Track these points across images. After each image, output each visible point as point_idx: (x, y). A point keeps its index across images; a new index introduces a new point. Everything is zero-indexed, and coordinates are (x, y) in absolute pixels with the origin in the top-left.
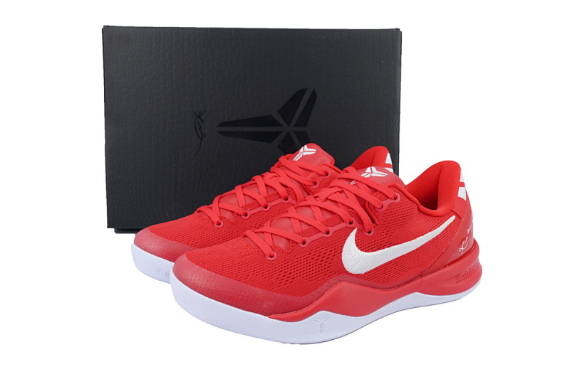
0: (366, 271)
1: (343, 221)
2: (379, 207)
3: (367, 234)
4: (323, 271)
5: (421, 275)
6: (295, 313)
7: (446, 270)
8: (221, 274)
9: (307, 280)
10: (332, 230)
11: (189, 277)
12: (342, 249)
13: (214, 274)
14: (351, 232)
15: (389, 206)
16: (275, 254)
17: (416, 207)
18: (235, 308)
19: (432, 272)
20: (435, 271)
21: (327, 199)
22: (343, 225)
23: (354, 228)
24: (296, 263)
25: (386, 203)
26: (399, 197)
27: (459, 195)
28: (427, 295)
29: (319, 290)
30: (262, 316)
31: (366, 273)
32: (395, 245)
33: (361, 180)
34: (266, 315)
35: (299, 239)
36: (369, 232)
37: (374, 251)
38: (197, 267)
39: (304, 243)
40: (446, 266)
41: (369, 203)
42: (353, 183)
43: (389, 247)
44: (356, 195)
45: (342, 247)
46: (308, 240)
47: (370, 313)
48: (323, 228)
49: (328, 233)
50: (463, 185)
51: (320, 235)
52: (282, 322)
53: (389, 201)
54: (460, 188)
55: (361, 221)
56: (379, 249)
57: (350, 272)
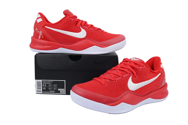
0: (135, 90)
1: (128, 73)
2: (138, 69)
3: (135, 78)
4: (122, 89)
5: (151, 92)
6: (114, 103)
7: (158, 91)
8: (89, 90)
9: (117, 92)
10: (124, 76)
11: (78, 92)
12: (127, 82)
13: (87, 90)
14: (130, 77)
15: (141, 69)
16: (106, 84)
17: (150, 69)
18: (94, 102)
19: (154, 91)
20: (155, 91)
21: (121, 67)
22: (127, 75)
23: (131, 76)
24: (113, 87)
25: (141, 68)
26: (144, 66)
27: (161, 67)
28: (153, 99)
29: (121, 96)
30: (103, 104)
31: (135, 91)
32: (144, 81)
33: (131, 61)
34: (105, 104)
35: (114, 79)
36: (136, 77)
37: (137, 83)
38: (81, 88)
39: (115, 80)
40: (158, 89)
41: (135, 68)
42: (128, 62)
43: (142, 82)
44: (130, 66)
45: (128, 82)
46: (117, 80)
47: (137, 104)
48: (121, 76)
49: (123, 77)
50: (161, 64)
51: (120, 78)
52: (110, 106)
53: (141, 67)
54: (161, 65)
55: (133, 74)
56: (139, 83)
57: (130, 90)
